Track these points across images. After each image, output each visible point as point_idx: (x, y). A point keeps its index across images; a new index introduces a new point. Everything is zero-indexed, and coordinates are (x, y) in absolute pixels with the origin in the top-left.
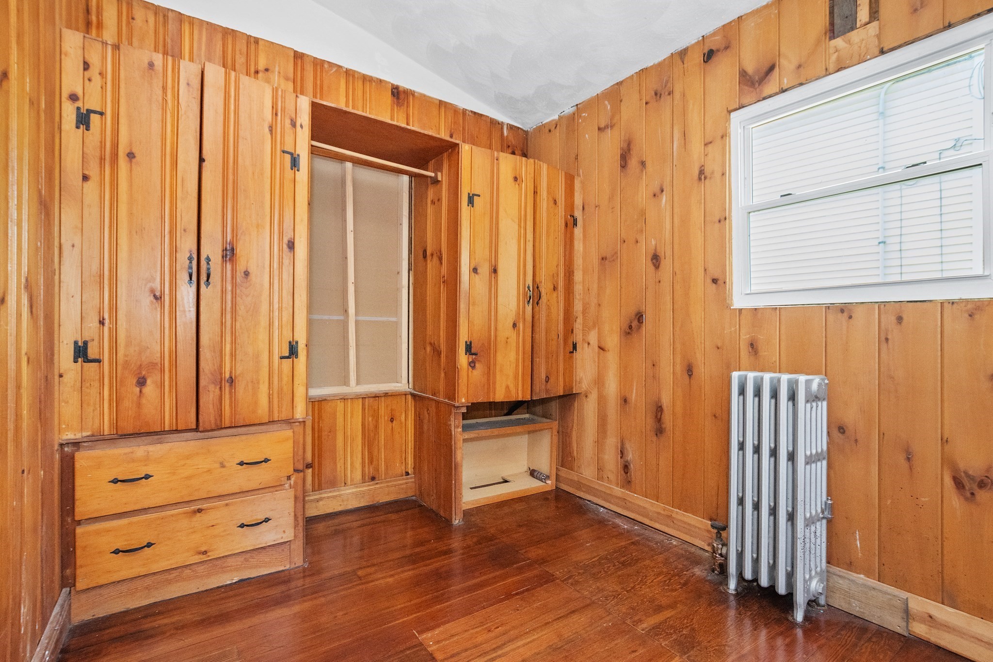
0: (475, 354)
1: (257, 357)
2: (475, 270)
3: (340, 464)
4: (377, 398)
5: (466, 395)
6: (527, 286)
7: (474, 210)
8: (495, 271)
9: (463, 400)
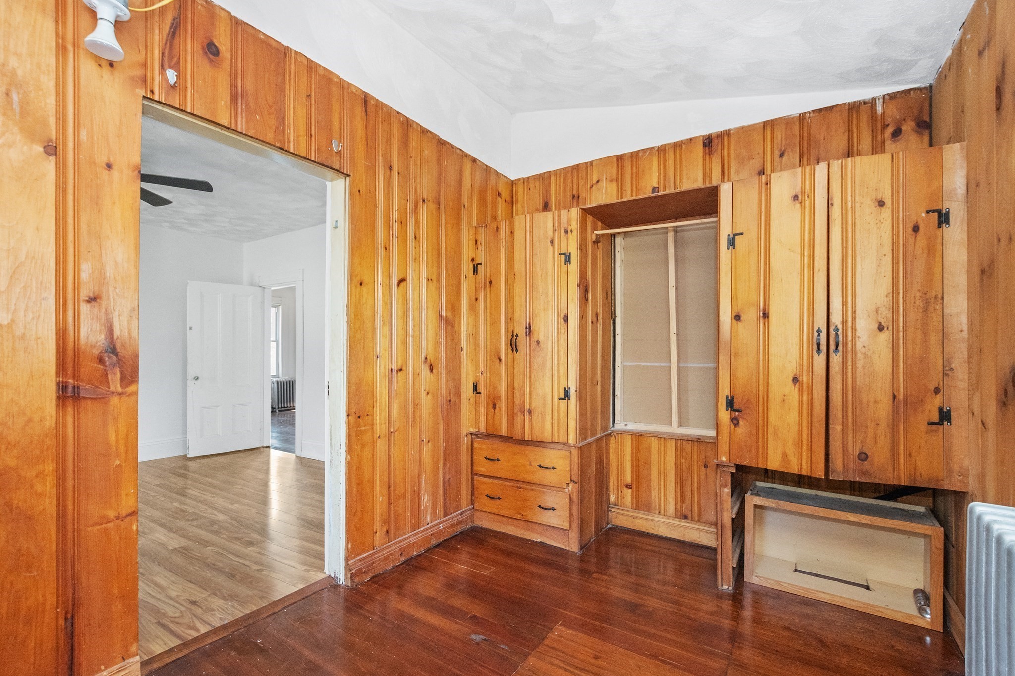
0: (739, 411)
1: (544, 397)
2: (738, 318)
3: (654, 493)
4: (690, 442)
5: (728, 453)
6: (816, 329)
7: (736, 253)
8: (766, 316)
9: (724, 459)
